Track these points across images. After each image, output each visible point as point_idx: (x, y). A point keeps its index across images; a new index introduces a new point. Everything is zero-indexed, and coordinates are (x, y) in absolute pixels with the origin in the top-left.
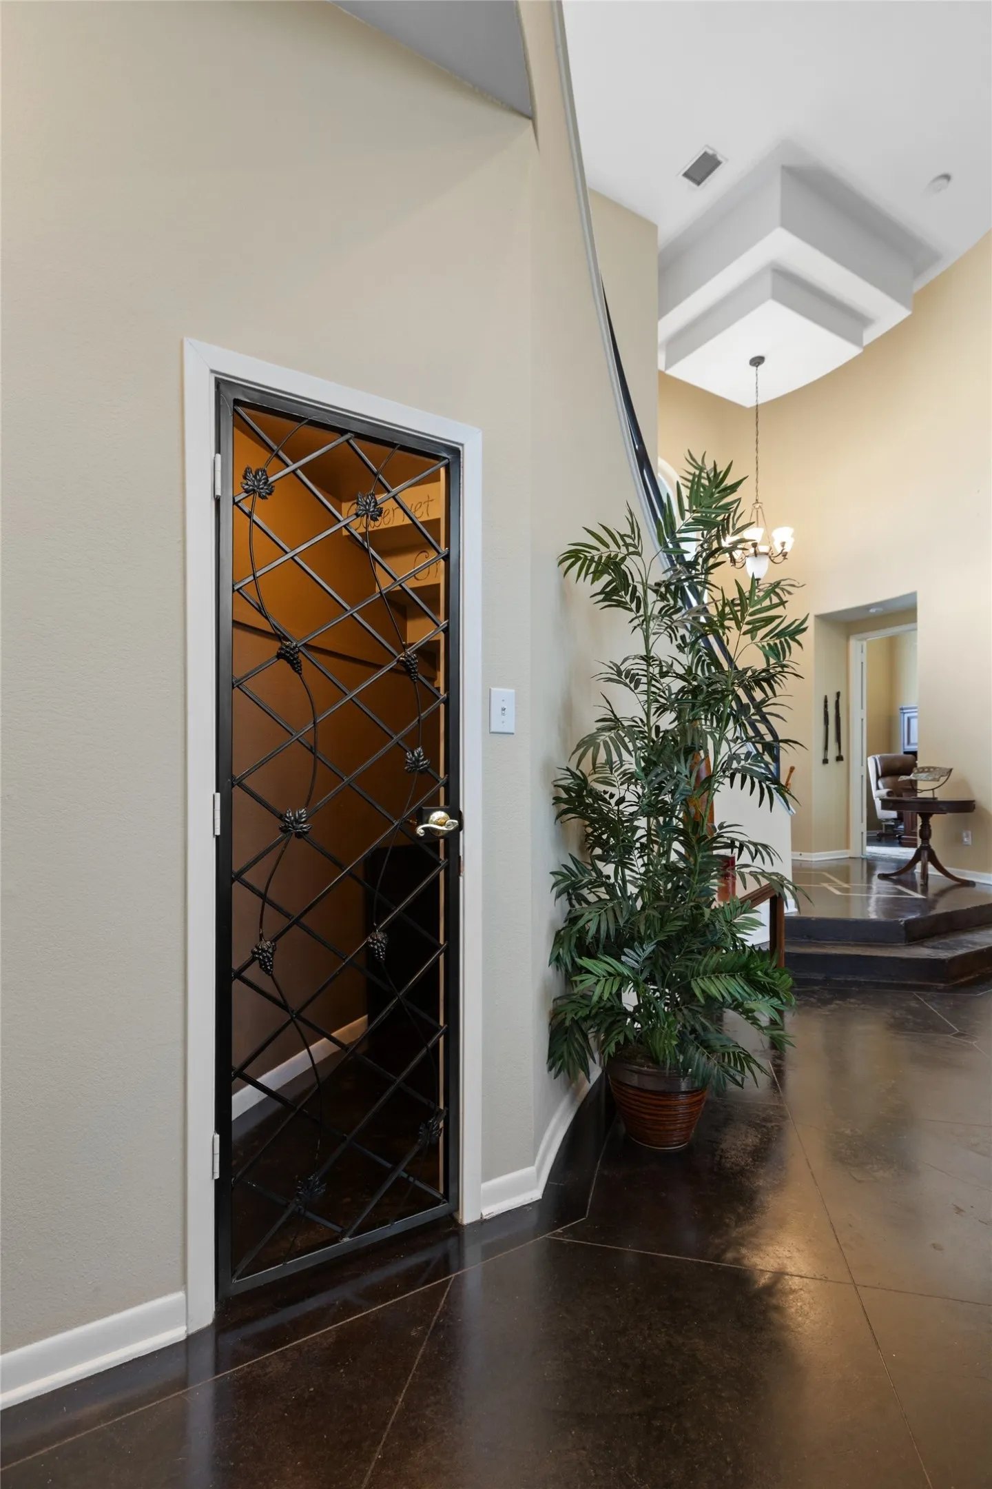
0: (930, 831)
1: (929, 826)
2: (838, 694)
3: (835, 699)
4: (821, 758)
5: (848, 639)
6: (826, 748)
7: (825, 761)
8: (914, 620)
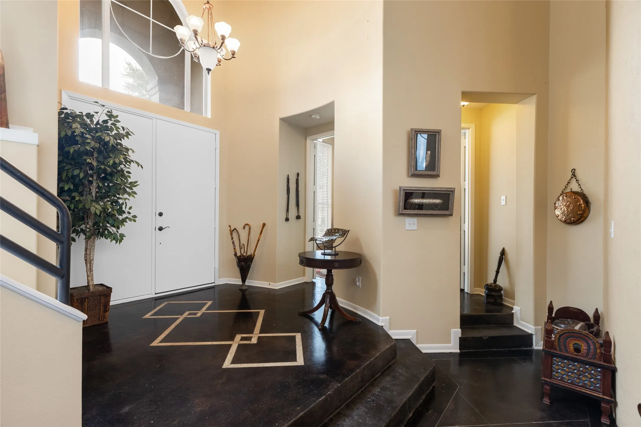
0: (333, 279)
1: (332, 275)
2: (298, 174)
3: (296, 177)
4: (285, 217)
5: (306, 139)
6: (288, 210)
7: (287, 220)
8: (333, 129)
